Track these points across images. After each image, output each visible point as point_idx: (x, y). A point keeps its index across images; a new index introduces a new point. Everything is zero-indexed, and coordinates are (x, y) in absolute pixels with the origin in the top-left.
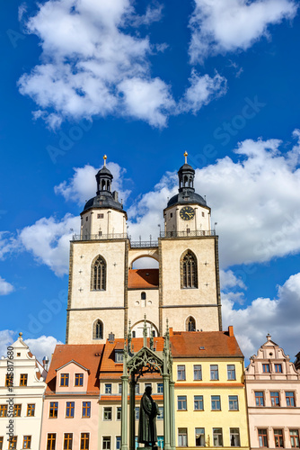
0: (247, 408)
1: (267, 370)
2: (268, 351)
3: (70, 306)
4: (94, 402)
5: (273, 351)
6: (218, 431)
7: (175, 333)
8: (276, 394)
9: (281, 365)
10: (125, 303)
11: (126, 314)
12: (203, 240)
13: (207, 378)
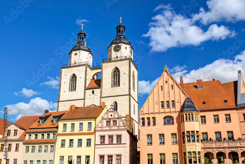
0: (95, 145)
1: (109, 124)
2: (110, 114)
3: (59, 99)
4: (21, 144)
5: (112, 114)
6: (79, 157)
7: (76, 108)
8: (111, 137)
9: (116, 121)
10: (84, 97)
11: (84, 102)
12: (123, 61)
13: (77, 130)
